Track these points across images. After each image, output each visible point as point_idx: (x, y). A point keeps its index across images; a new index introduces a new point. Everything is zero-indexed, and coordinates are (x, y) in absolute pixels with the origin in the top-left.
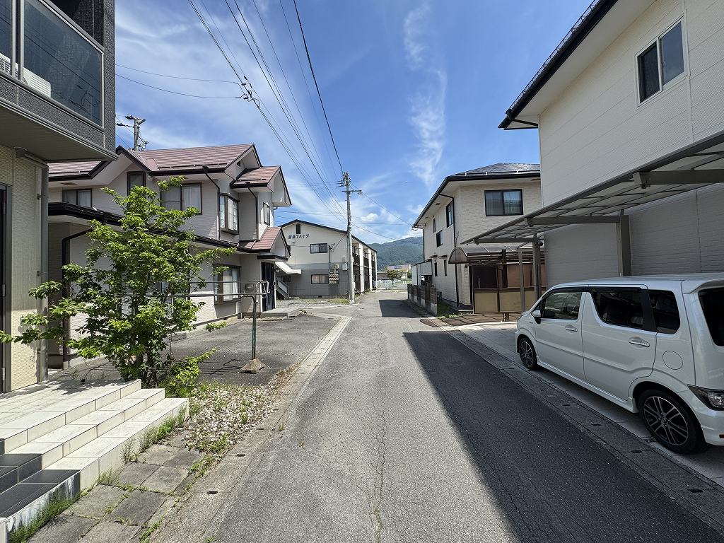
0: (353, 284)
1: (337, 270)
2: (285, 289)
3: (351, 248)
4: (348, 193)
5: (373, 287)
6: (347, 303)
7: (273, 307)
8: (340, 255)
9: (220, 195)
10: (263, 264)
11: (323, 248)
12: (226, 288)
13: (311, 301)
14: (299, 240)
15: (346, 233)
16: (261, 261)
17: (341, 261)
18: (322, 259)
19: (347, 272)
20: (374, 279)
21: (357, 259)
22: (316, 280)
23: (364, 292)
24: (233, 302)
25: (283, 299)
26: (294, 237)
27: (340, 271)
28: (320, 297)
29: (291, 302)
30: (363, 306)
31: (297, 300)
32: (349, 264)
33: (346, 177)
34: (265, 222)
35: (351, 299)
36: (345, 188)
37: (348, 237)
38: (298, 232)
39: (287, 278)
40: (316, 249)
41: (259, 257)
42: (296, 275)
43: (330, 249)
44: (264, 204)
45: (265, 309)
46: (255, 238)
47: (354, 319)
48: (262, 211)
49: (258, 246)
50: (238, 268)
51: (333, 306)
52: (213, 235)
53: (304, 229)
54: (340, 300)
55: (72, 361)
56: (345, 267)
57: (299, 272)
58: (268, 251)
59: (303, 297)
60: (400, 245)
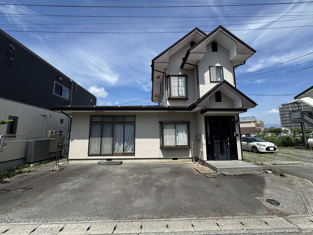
9: (167, 77)
10: (206, 118)
16: (203, 115)
34: (212, 82)
44: (210, 67)
45: (209, 159)
48: (207, 74)
50: (187, 123)
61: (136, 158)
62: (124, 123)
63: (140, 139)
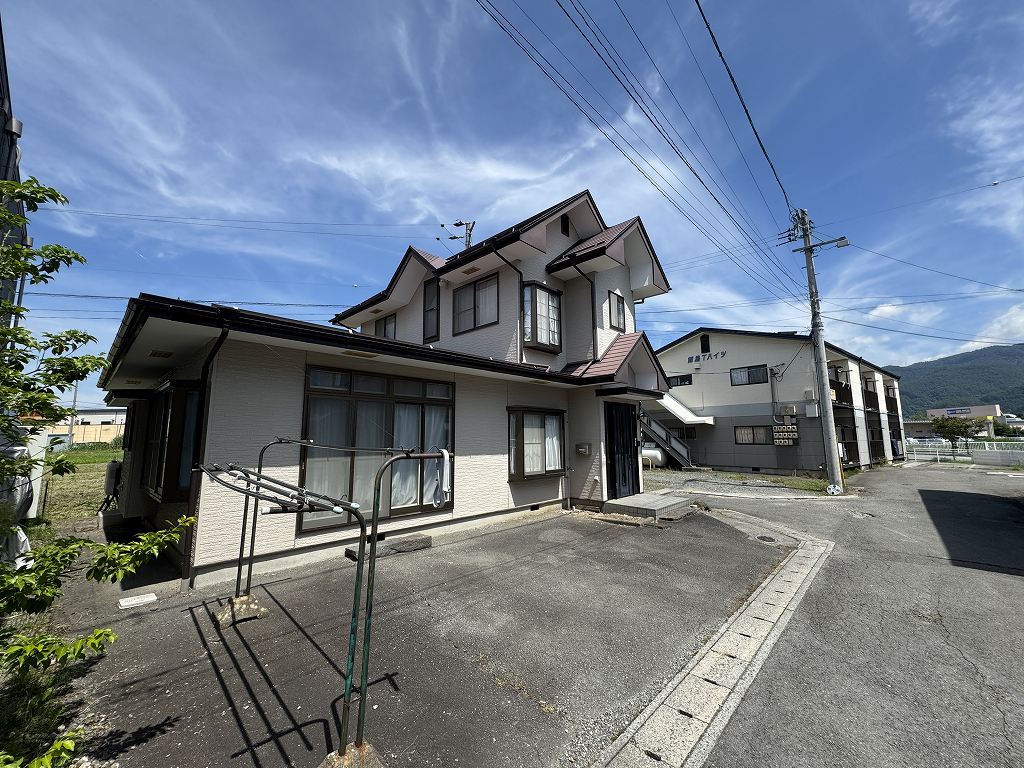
0: (838, 450)
1: (792, 416)
2: (683, 452)
3: (826, 372)
4: (809, 250)
5: (895, 453)
6: (823, 491)
7: (636, 490)
8: (798, 385)
9: (523, 285)
10: (609, 406)
11: (758, 375)
12: (531, 450)
13: (731, 478)
14: (707, 364)
15: (811, 340)
16: (602, 399)
17: (801, 398)
18: (756, 396)
19: (820, 421)
20: (896, 435)
21: (844, 393)
22: (745, 436)
23: (870, 466)
24: (548, 478)
25: (681, 470)
26: (698, 359)
27: (799, 419)
28: (756, 470)
29: (693, 476)
30: (871, 504)
31: (707, 474)
32: (821, 403)
33: (800, 219)
34: (612, 327)
35: (834, 482)
36: (800, 244)
37: (816, 346)
38: (705, 348)
39: (688, 432)
40: (743, 376)
41: (600, 393)
42: (704, 425)
43: (774, 374)
44: (610, 292)
45: (613, 494)
46: (590, 356)
47: (843, 554)
48: (606, 306)
49: (595, 371)
50: (558, 414)
51: (783, 497)
52: (513, 356)
53: (715, 345)
54: (803, 481)
55: (199, 578)
56: (813, 411)
57: (710, 421)
58: (610, 378)
59: (719, 468)
60: (960, 365)
61: (455, 517)
62: (422, 405)
63: (465, 458)
